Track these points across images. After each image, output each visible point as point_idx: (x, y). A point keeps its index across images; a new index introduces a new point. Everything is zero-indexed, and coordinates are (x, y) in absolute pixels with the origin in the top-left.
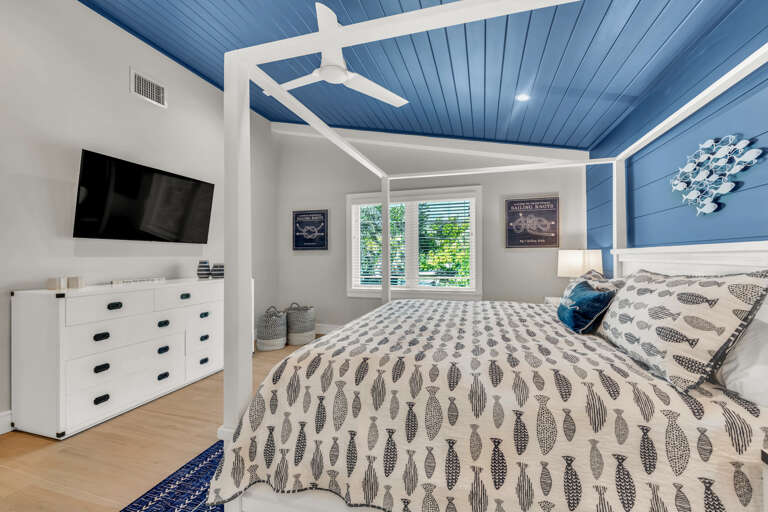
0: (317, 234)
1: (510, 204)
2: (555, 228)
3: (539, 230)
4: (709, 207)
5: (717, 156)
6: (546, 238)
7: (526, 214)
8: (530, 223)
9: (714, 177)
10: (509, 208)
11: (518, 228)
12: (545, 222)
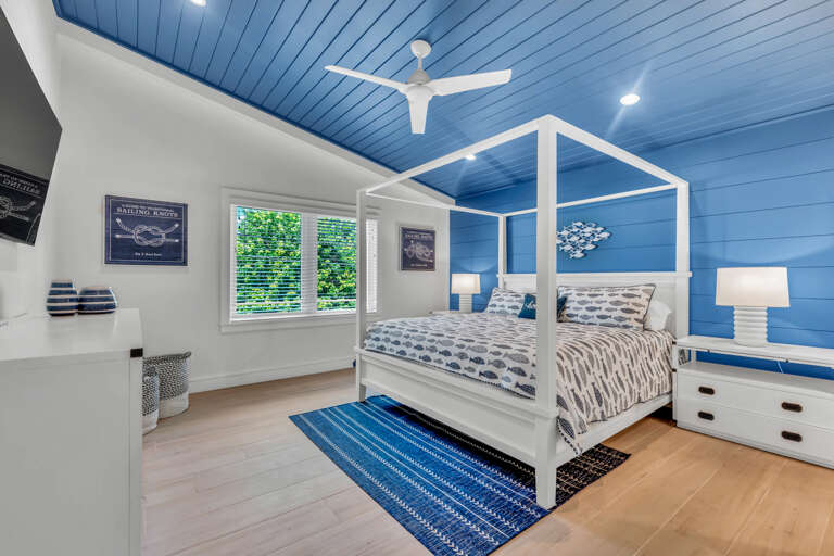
0: (163, 240)
1: (405, 231)
2: (433, 256)
3: (424, 256)
4: (579, 254)
5: (585, 230)
6: (427, 263)
7: (416, 241)
8: (419, 250)
9: (582, 241)
10: (404, 235)
11: (410, 253)
12: (427, 250)
